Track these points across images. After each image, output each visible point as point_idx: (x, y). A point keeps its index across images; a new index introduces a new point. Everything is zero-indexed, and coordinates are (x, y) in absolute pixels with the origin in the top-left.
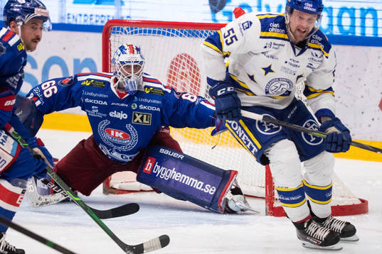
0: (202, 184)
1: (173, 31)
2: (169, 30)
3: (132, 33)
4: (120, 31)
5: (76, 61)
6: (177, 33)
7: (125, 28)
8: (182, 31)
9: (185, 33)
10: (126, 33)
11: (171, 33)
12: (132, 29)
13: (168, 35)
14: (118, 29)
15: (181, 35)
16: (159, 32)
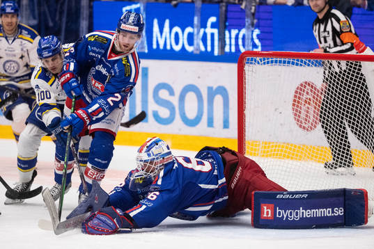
0: (330, 210)
1: (302, 62)
2: (297, 60)
3: (264, 63)
4: (253, 62)
5: (210, 89)
6: (305, 63)
7: (258, 59)
8: (310, 61)
9: (313, 63)
10: (258, 63)
11: (299, 63)
12: (264, 60)
13: (297, 64)
14: (252, 60)
15: (309, 65)
16: (289, 62)
